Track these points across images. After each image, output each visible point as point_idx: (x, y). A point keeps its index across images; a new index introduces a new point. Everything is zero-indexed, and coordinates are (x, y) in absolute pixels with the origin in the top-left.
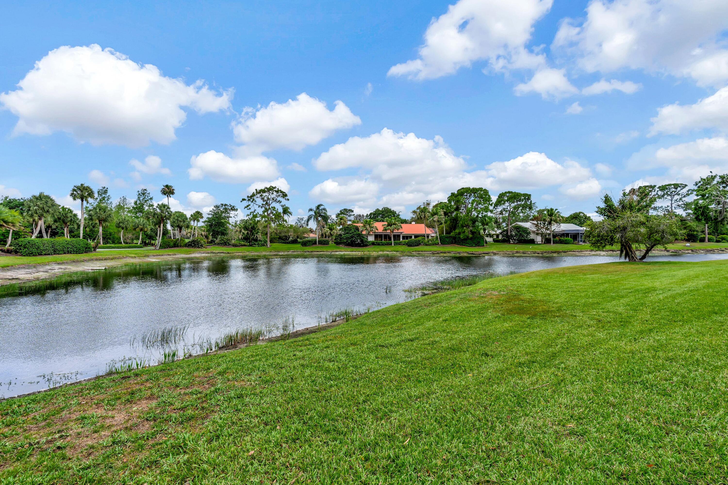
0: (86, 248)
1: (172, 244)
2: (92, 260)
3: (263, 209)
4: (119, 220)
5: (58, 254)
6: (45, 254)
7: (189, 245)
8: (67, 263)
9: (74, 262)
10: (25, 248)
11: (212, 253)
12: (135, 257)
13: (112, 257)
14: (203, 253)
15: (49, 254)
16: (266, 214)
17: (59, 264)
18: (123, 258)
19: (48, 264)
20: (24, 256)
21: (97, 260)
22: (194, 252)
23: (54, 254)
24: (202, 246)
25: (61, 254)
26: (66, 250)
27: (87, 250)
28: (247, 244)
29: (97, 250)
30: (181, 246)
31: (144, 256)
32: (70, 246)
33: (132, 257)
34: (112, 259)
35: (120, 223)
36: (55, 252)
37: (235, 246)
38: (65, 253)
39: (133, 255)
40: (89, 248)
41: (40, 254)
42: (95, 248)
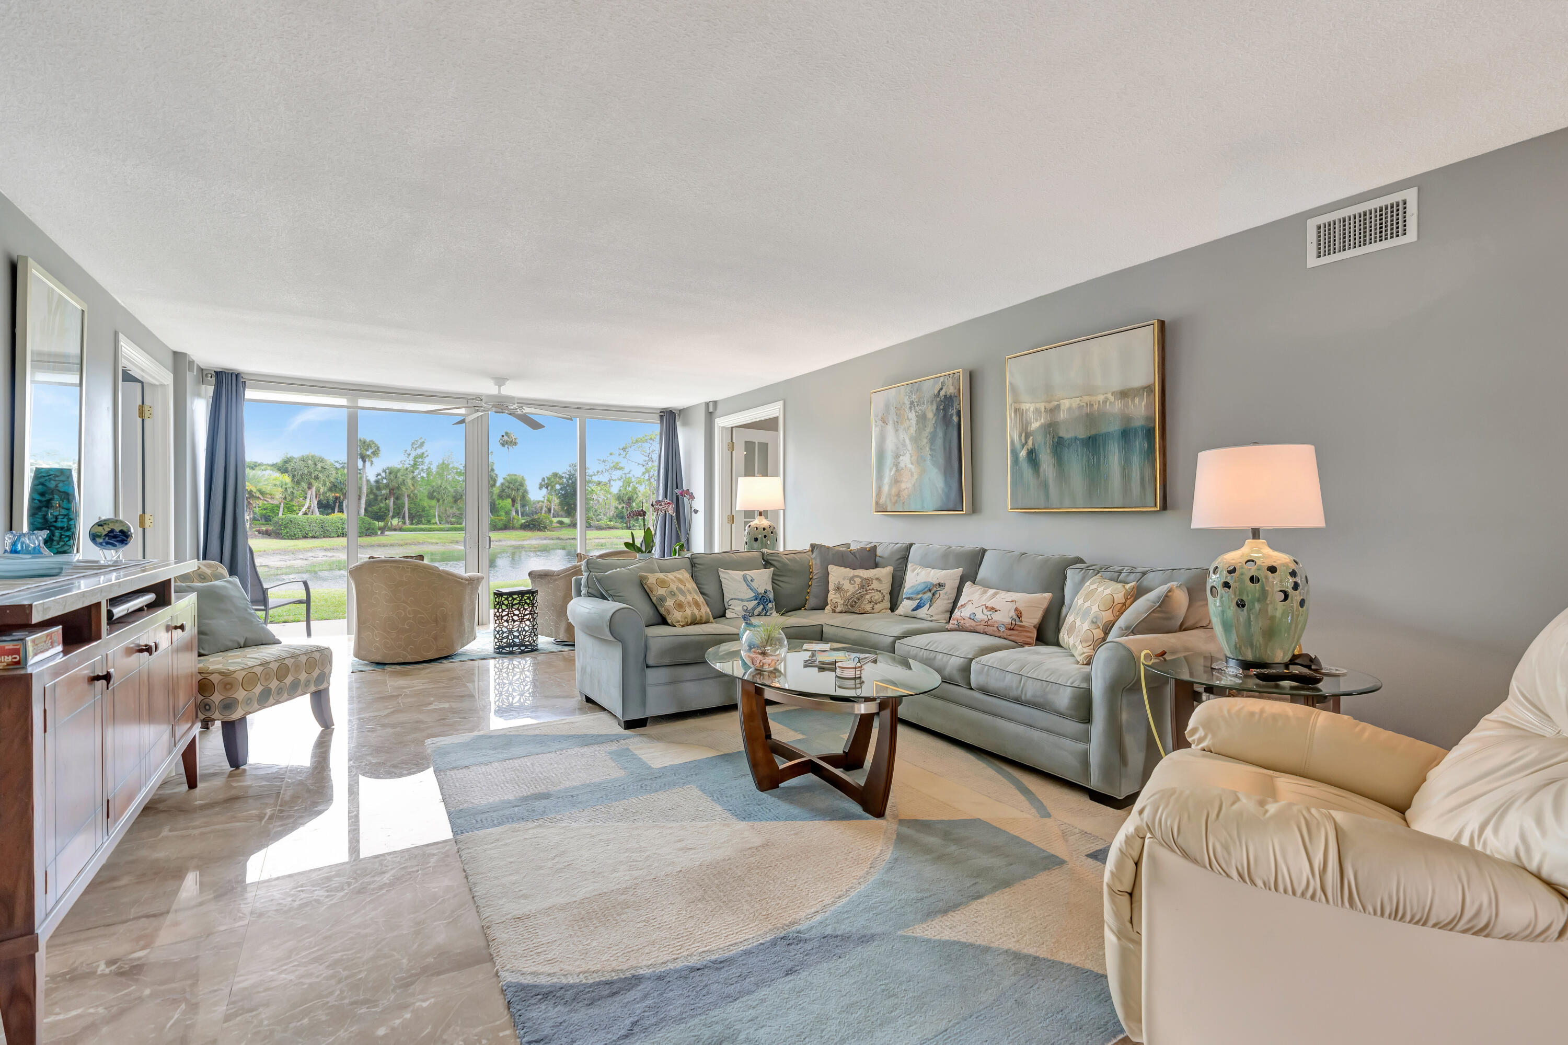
1: (500, 525)
3: (643, 469)
4: (433, 487)
5: (330, 537)
6: (312, 537)
7: (525, 527)
8: (337, 549)
10: (286, 528)
11: (558, 539)
12: (437, 543)
13: (401, 542)
14: (545, 539)
15: (315, 537)
16: (647, 475)
17: (326, 550)
19: (311, 550)
20: (285, 539)
21: (379, 546)
22: (530, 539)
23: (324, 537)
24: (545, 527)
25: (333, 537)
26: (340, 532)
27: (369, 531)
28: (618, 525)
29: (386, 533)
30: (513, 528)
31: (451, 543)
33: (432, 543)
34: (402, 545)
35: (434, 491)
36: (326, 534)
37: (599, 528)
38: (338, 536)
39: (434, 541)
40: (373, 529)
41: (305, 537)
42: (383, 530)
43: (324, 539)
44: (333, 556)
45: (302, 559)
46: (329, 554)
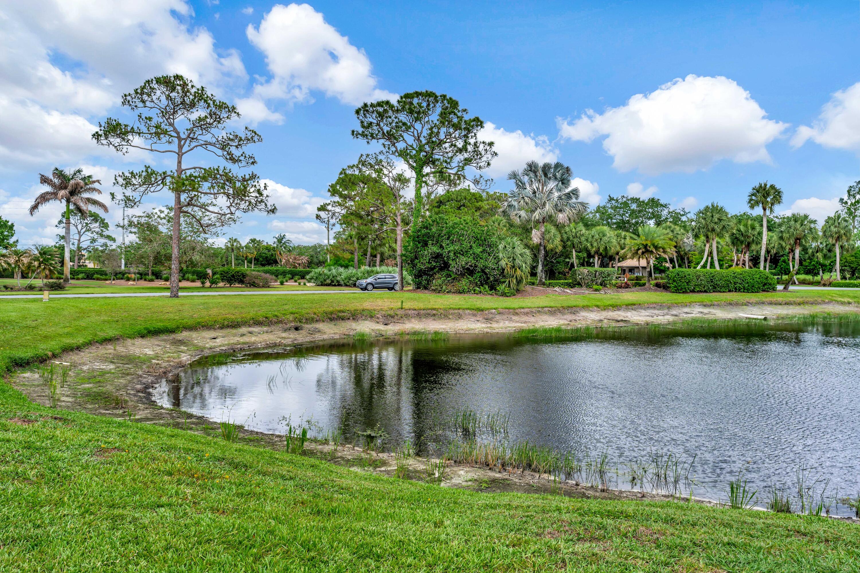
0: (765, 284)
2: (763, 303)
6: (701, 292)
8: (718, 305)
9: (730, 304)
12: (849, 303)
13: (801, 300)
15: (705, 292)
17: (705, 306)
18: (824, 302)
19: (690, 305)
21: (771, 303)
23: (714, 292)
25: (724, 292)
26: (731, 286)
27: (766, 287)
29: (791, 288)
32: (739, 281)
33: (843, 303)
34: (799, 304)
40: (771, 284)
41: (693, 291)
42: (787, 284)
43: (714, 294)
44: (709, 313)
45: (673, 315)
46: (706, 310)
